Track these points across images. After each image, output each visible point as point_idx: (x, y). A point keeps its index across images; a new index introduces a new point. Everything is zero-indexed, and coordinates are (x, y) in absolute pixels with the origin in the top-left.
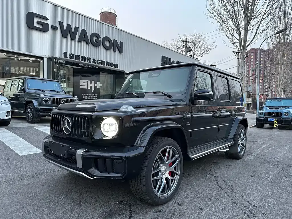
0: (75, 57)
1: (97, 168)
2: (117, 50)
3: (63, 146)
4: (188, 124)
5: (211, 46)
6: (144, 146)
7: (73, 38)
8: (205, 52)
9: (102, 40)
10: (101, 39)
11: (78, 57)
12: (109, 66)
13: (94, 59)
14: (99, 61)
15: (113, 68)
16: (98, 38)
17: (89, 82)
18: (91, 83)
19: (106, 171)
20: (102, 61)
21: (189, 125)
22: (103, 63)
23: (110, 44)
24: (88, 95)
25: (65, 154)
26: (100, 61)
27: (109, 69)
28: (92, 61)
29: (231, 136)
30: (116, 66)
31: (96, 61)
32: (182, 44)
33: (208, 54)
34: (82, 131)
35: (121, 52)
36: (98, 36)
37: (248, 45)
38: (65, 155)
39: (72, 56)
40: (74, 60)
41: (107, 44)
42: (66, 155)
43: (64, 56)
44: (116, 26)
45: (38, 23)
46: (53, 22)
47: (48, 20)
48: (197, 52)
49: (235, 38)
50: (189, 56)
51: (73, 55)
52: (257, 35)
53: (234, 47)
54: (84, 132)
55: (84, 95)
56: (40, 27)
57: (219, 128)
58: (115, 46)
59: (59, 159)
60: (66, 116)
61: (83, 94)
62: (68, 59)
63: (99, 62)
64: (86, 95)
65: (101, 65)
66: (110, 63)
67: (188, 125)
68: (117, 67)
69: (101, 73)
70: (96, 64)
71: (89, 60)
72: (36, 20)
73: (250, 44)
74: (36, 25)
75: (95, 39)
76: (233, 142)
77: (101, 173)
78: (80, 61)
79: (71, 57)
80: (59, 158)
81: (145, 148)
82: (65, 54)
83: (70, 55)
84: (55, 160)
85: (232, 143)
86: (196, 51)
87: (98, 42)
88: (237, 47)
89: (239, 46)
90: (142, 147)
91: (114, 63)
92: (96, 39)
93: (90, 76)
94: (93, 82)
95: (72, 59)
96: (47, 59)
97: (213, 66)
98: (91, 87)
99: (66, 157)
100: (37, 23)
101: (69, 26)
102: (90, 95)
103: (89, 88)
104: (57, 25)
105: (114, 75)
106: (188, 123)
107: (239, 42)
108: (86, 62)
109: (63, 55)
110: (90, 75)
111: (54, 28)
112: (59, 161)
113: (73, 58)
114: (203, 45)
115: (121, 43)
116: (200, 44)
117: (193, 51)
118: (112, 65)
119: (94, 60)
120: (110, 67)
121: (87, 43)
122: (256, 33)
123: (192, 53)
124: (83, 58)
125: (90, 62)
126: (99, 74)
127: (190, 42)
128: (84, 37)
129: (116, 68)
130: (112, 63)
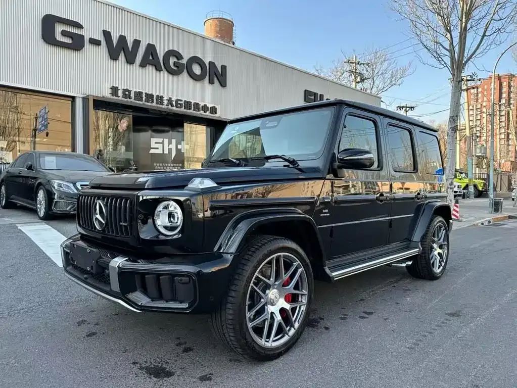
0: (132, 95)
1: (145, 292)
2: (216, 80)
3: (90, 252)
4: (325, 213)
5: (404, 71)
6: (232, 253)
7: (130, 61)
8: (393, 82)
9: (187, 62)
10: (184, 61)
11: (139, 95)
12: (199, 110)
13: (170, 98)
14: (179, 102)
15: (208, 114)
16: (178, 60)
17: (166, 141)
18: (170, 143)
19: (161, 297)
20: (185, 101)
21: (329, 214)
22: (188, 105)
23: (202, 70)
24: (165, 166)
25: (92, 267)
26: (182, 102)
27: (201, 116)
28: (166, 102)
29: (417, 237)
30: (214, 110)
31: (174, 103)
32: (347, 67)
33: (399, 85)
34: (122, 225)
35: (223, 84)
36: (178, 56)
37: (469, 59)
38: (92, 269)
39: (127, 93)
40: (132, 101)
41: (197, 70)
42: (94, 268)
43: (112, 94)
44: (234, 44)
45: (64, 33)
46: (91, 31)
47: (83, 28)
48: (377, 82)
49: (441, 48)
50: (361, 89)
51: (130, 92)
52: (485, 38)
53: (439, 66)
54: (124, 226)
55: (158, 164)
56: (68, 41)
57: (391, 222)
58: (212, 73)
59: (85, 276)
60: (99, 199)
61: (155, 164)
62: (121, 98)
63: (179, 104)
64: (161, 164)
65: (185, 108)
66: (202, 104)
67: (325, 215)
68: (216, 113)
69: (185, 125)
70: (174, 108)
71: (160, 99)
72: (59, 28)
73: (471, 57)
74: (59, 37)
75: (172, 60)
76: (420, 249)
77: (152, 301)
78: (144, 102)
79: (125, 96)
80: (86, 274)
81: (233, 255)
82: (115, 90)
83: (124, 91)
84: (79, 276)
85: (418, 249)
86: (375, 79)
87: (178, 67)
88: (445, 65)
89: (449, 63)
90: (229, 255)
91: (209, 105)
92: (174, 62)
93: (168, 131)
94: (174, 141)
95: (128, 99)
96: (81, 99)
97: (410, 107)
98: (170, 150)
99: (94, 271)
100: (62, 35)
101: (122, 39)
102: (168, 166)
103: (166, 152)
104: (99, 37)
105: (212, 128)
106: (327, 211)
107: (448, 54)
108: (154, 104)
109: (110, 91)
110: (167, 129)
111: (95, 42)
112: (86, 278)
113: (130, 98)
114: (389, 68)
115: (224, 68)
116: (384, 67)
117: (370, 80)
118: (205, 108)
119: (170, 100)
120: (202, 112)
121: (158, 69)
122: (484, 35)
123: (367, 85)
124: (150, 97)
125: (162, 103)
126: (182, 126)
127: (364, 64)
128: (151, 58)
129: (213, 115)
130: (205, 105)
